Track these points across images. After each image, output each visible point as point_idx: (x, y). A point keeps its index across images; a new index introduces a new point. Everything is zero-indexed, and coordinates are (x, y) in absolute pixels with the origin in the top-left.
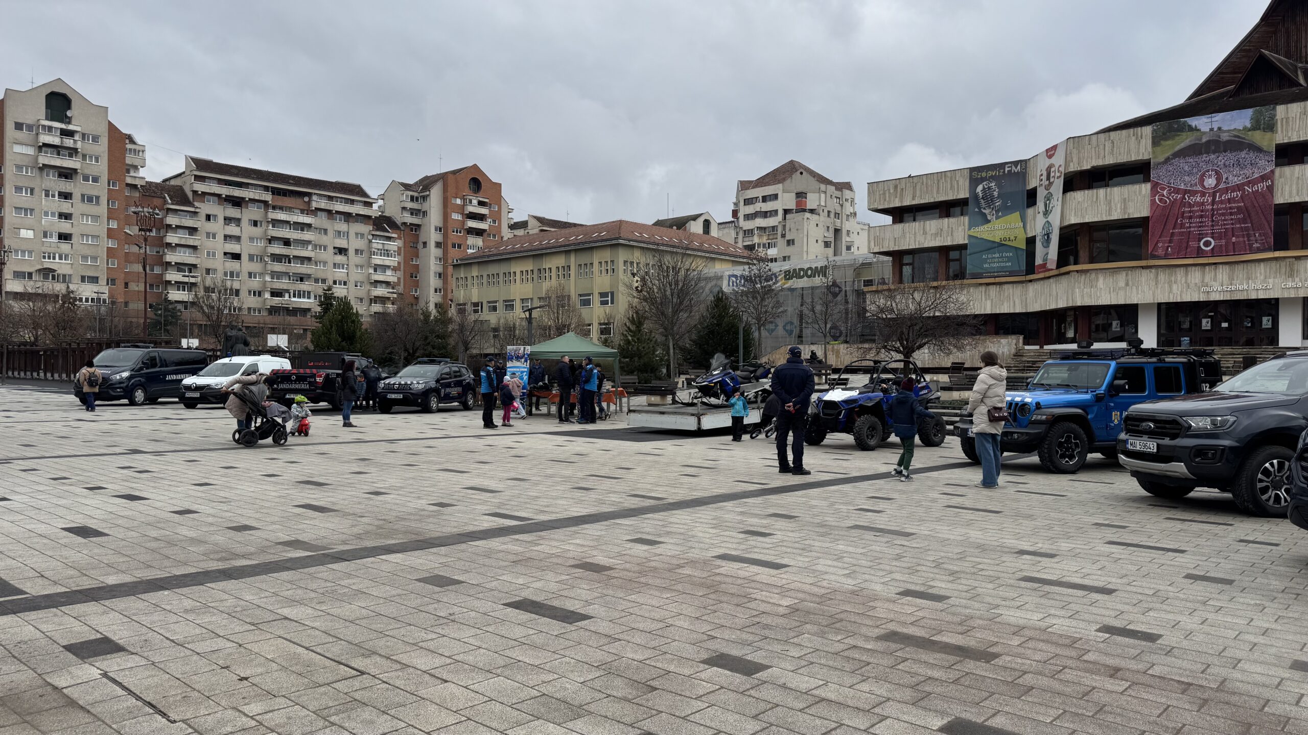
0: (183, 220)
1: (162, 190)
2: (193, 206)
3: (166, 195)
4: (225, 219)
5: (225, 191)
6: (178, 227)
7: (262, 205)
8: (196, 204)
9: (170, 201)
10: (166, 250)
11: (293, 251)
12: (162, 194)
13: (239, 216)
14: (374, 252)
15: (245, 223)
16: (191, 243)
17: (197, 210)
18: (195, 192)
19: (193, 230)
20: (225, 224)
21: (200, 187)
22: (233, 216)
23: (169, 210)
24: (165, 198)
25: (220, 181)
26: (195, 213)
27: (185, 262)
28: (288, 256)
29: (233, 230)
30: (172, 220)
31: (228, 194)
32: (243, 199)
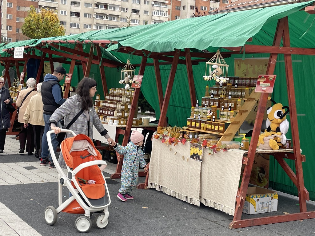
11: (108, 12)
14: (155, 12)
28: (106, 14)
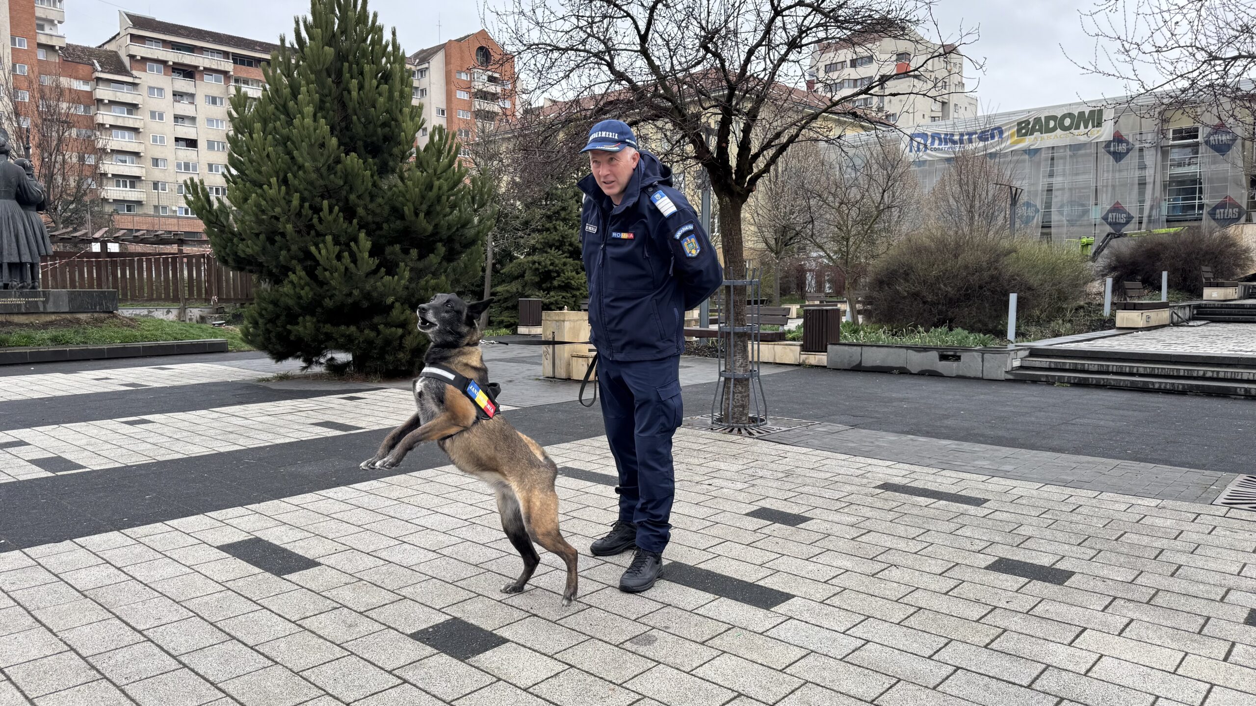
0: (118, 94)
1: (91, 55)
2: (131, 76)
3: (95, 61)
4: (174, 95)
5: (172, 56)
6: (112, 103)
7: (222, 77)
8: (135, 73)
9: (99, 69)
10: (98, 133)
12: (89, 59)
13: (191, 90)
15: (200, 99)
16: (130, 124)
17: (137, 81)
18: (132, 57)
19: (132, 107)
20: (175, 101)
21: (140, 50)
22: (184, 90)
23: (98, 79)
24: (93, 64)
25: (165, 43)
26: (134, 85)
27: (124, 149)
29: (184, 108)
30: (104, 93)
31: (176, 61)
32: (196, 67)
